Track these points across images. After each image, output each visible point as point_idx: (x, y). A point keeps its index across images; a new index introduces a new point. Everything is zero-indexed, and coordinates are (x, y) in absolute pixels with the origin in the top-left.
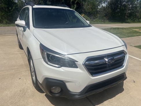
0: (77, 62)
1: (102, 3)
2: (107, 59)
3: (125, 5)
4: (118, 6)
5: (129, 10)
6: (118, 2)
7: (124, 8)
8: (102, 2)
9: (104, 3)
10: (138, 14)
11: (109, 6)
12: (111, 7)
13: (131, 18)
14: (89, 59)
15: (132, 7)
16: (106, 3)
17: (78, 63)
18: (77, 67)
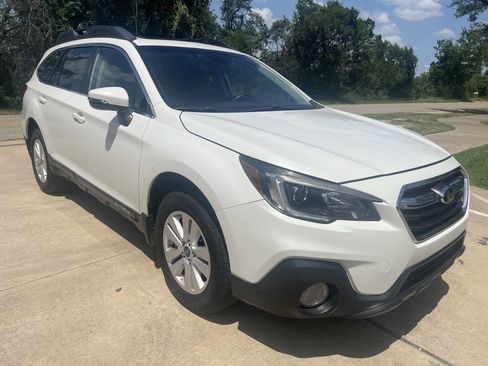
0: (381, 201)
1: (269, 40)
2: (441, 190)
3: (335, 51)
4: (315, 52)
5: (347, 65)
6: (315, 40)
7: (332, 59)
8: (268, 37)
9: (276, 41)
10: (374, 77)
11: (290, 50)
12: (297, 53)
13: (354, 88)
14: (408, 192)
15: (356, 56)
16: (281, 42)
17: (383, 203)
18: (377, 218)
